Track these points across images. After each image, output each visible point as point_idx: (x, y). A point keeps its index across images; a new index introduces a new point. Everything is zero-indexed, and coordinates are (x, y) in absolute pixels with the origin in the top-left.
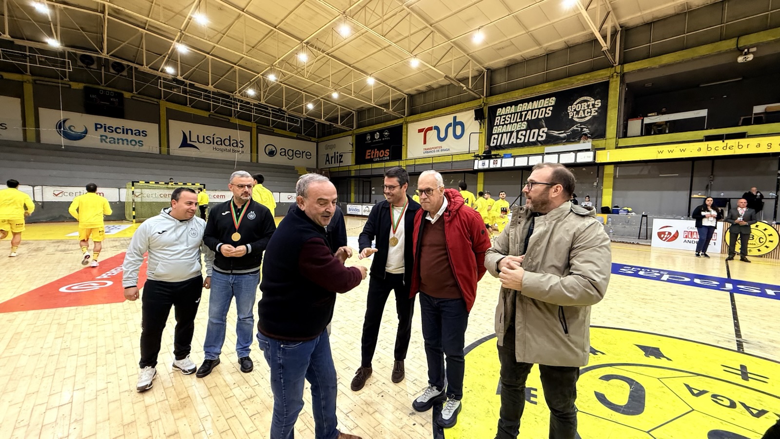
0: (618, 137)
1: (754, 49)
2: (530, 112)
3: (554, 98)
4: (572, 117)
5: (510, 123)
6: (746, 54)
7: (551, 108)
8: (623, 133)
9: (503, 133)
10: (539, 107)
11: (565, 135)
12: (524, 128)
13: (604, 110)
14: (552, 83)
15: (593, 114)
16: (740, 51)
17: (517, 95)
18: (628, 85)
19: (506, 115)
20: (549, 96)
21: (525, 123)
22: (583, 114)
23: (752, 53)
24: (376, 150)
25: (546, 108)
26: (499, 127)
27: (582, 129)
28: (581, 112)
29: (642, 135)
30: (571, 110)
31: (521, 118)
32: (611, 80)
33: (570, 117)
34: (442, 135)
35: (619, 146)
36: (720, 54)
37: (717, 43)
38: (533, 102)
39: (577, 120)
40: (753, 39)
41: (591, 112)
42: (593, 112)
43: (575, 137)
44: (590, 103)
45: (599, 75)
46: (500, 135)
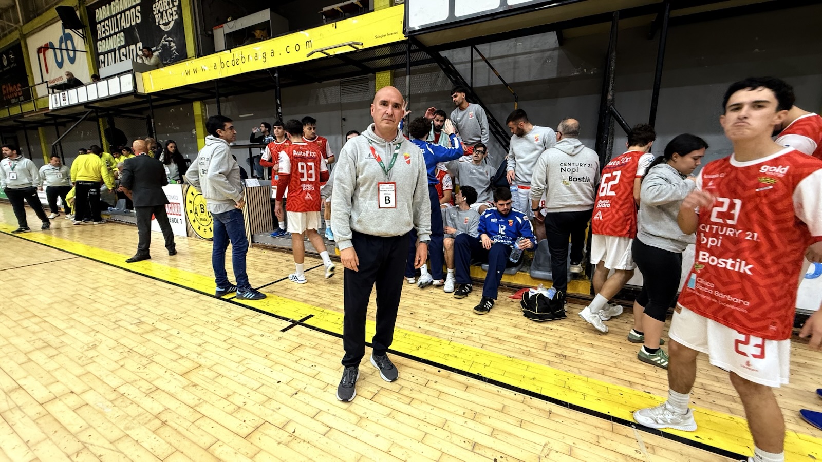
2: (123, 14)
4: (159, 22)
5: (111, 35)
7: (138, 8)
9: (107, 52)
10: (129, 6)
11: (157, 53)
12: (123, 43)
13: (180, 8)
15: (174, 19)
19: (104, 20)
21: (122, 34)
22: (166, 18)
24: (9, 84)
25: (134, 7)
26: (102, 42)
27: (169, 42)
28: (164, 13)
30: (156, 10)
31: (117, 27)
33: (157, 24)
34: (59, 60)
39: (163, 27)
41: (172, 15)
42: (174, 13)
46: (106, 55)
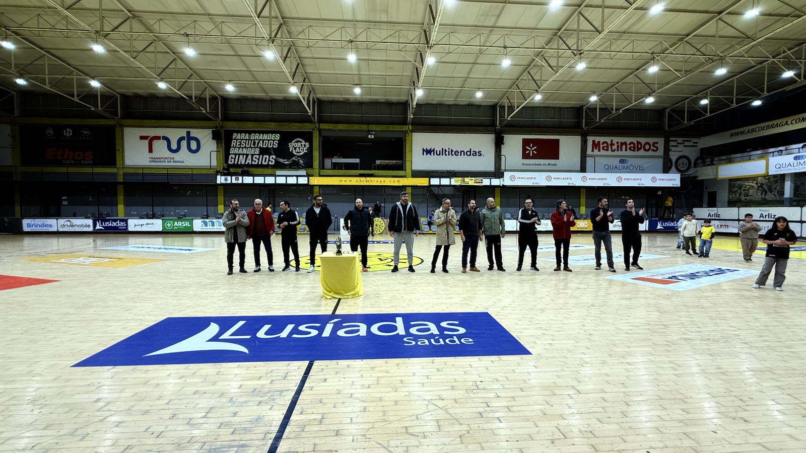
0: (320, 168)
1: (374, 133)
2: (261, 141)
3: (279, 135)
4: (292, 151)
5: (245, 147)
6: (371, 134)
7: (277, 142)
8: (322, 167)
9: (239, 155)
10: (268, 139)
11: (288, 162)
12: (257, 153)
13: (310, 149)
14: (277, 124)
15: (305, 151)
16: (369, 132)
17: (250, 126)
18: (323, 137)
19: (242, 140)
20: (276, 132)
21: (258, 149)
22: (298, 150)
23: (373, 134)
24: (67, 149)
25: (274, 141)
26: (236, 149)
27: (299, 160)
28: (297, 148)
29: (331, 169)
30: (291, 145)
31: (254, 144)
32: (314, 131)
33: (290, 151)
34: (174, 147)
35: (321, 174)
36: (362, 131)
37: (360, 125)
38: (263, 134)
39: (295, 153)
40: (373, 127)
41: (303, 150)
42: (305, 150)
43: (295, 166)
44: (303, 144)
45: (306, 126)
46: (237, 156)
